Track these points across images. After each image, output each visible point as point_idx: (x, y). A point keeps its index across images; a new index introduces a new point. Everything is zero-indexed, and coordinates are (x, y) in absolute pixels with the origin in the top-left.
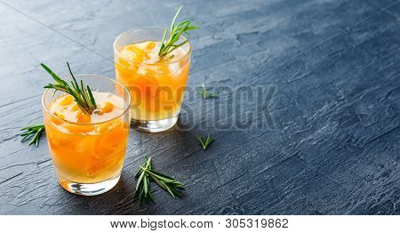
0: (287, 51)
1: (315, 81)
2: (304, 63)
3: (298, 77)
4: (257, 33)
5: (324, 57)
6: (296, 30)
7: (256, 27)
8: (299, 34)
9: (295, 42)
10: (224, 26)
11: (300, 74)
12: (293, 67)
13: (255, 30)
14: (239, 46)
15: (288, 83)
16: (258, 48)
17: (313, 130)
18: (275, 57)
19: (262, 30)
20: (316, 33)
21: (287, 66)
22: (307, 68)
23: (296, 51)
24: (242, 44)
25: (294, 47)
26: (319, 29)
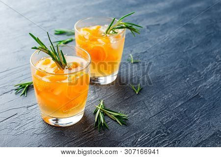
0: (179, 34)
1: (200, 51)
2: (191, 41)
3: (190, 49)
4: (159, 25)
5: (203, 37)
6: (183, 22)
7: (157, 21)
8: (185, 24)
9: (183, 29)
10: (138, 21)
11: (190, 47)
12: (185, 43)
13: (158, 23)
14: (149, 32)
15: (184, 52)
16: (161, 33)
17: (205, 79)
18: (172, 38)
19: (162, 23)
20: (195, 23)
21: (181, 42)
22: (194, 43)
23: (185, 34)
24: (151, 31)
25: (183, 32)
26: (197, 21)
